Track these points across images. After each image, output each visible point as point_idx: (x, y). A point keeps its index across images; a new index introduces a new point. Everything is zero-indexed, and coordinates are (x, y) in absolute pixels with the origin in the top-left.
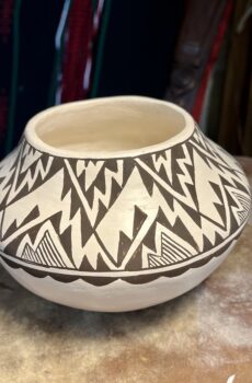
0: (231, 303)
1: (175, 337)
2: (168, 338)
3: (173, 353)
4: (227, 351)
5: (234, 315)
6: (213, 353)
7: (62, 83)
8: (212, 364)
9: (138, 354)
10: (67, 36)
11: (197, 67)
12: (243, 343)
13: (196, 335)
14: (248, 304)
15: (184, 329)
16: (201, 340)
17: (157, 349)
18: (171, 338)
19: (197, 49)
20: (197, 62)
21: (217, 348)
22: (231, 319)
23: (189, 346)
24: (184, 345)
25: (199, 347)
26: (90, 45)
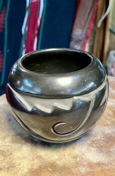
0: (93, 141)
1: (66, 158)
2: (62, 159)
3: (64, 166)
4: (90, 165)
5: (94, 147)
6: (84, 166)
7: (25, 48)
8: (83, 171)
9: (47, 166)
10: (27, 29)
11: (81, 40)
12: (98, 161)
13: (76, 157)
14: (101, 142)
15: (70, 154)
16: (78, 159)
17: (56, 164)
18: (64, 158)
19: (80, 33)
20: (81, 38)
21: (86, 163)
22: (93, 149)
23: (72, 162)
24: (70, 162)
25: (77, 163)
26: (36, 32)
